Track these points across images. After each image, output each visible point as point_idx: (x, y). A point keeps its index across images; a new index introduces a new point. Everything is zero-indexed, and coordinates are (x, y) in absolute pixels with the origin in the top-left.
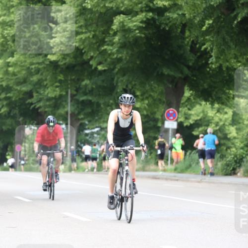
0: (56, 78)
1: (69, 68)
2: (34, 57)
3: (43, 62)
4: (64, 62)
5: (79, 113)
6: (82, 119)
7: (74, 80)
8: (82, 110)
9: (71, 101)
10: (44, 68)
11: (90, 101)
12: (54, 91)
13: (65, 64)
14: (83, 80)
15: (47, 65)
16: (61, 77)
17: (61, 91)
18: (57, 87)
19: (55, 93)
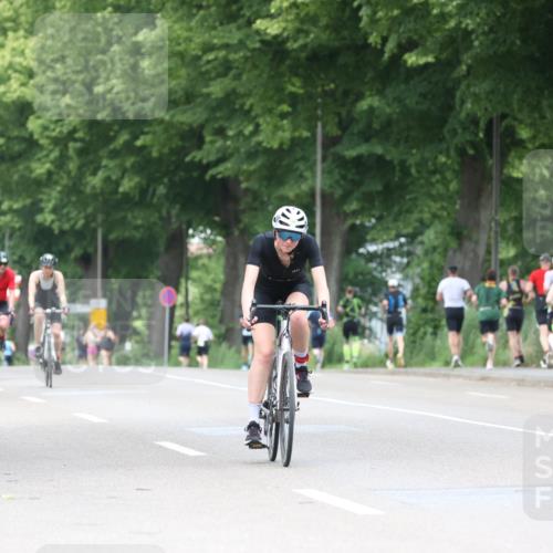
0: (280, 89)
1: (319, 60)
2: (214, 28)
3: (242, 43)
4: (301, 42)
5: (345, 197)
6: (355, 214)
7: (332, 94)
8: (357, 184)
9: (324, 159)
10: (246, 59)
11: (380, 159)
12: (277, 128)
13: (304, 46)
14: (360, 97)
15: (254, 50)
16: (295, 86)
17: (295, 129)
18: (283, 116)
19: (280, 133)
